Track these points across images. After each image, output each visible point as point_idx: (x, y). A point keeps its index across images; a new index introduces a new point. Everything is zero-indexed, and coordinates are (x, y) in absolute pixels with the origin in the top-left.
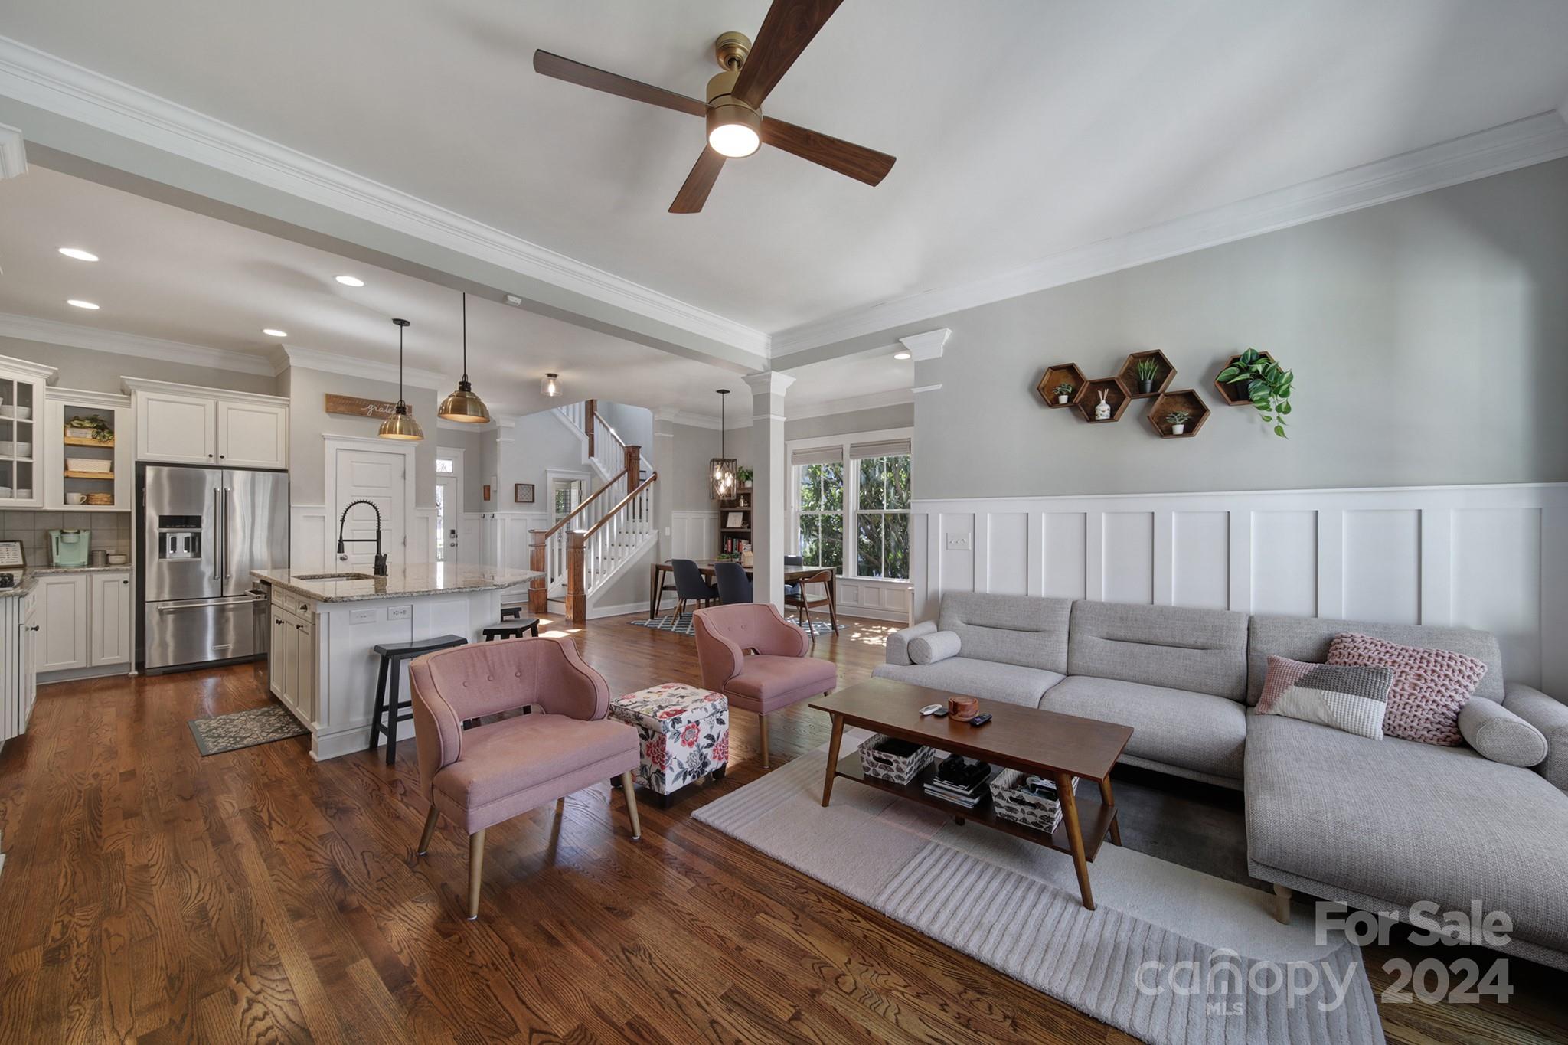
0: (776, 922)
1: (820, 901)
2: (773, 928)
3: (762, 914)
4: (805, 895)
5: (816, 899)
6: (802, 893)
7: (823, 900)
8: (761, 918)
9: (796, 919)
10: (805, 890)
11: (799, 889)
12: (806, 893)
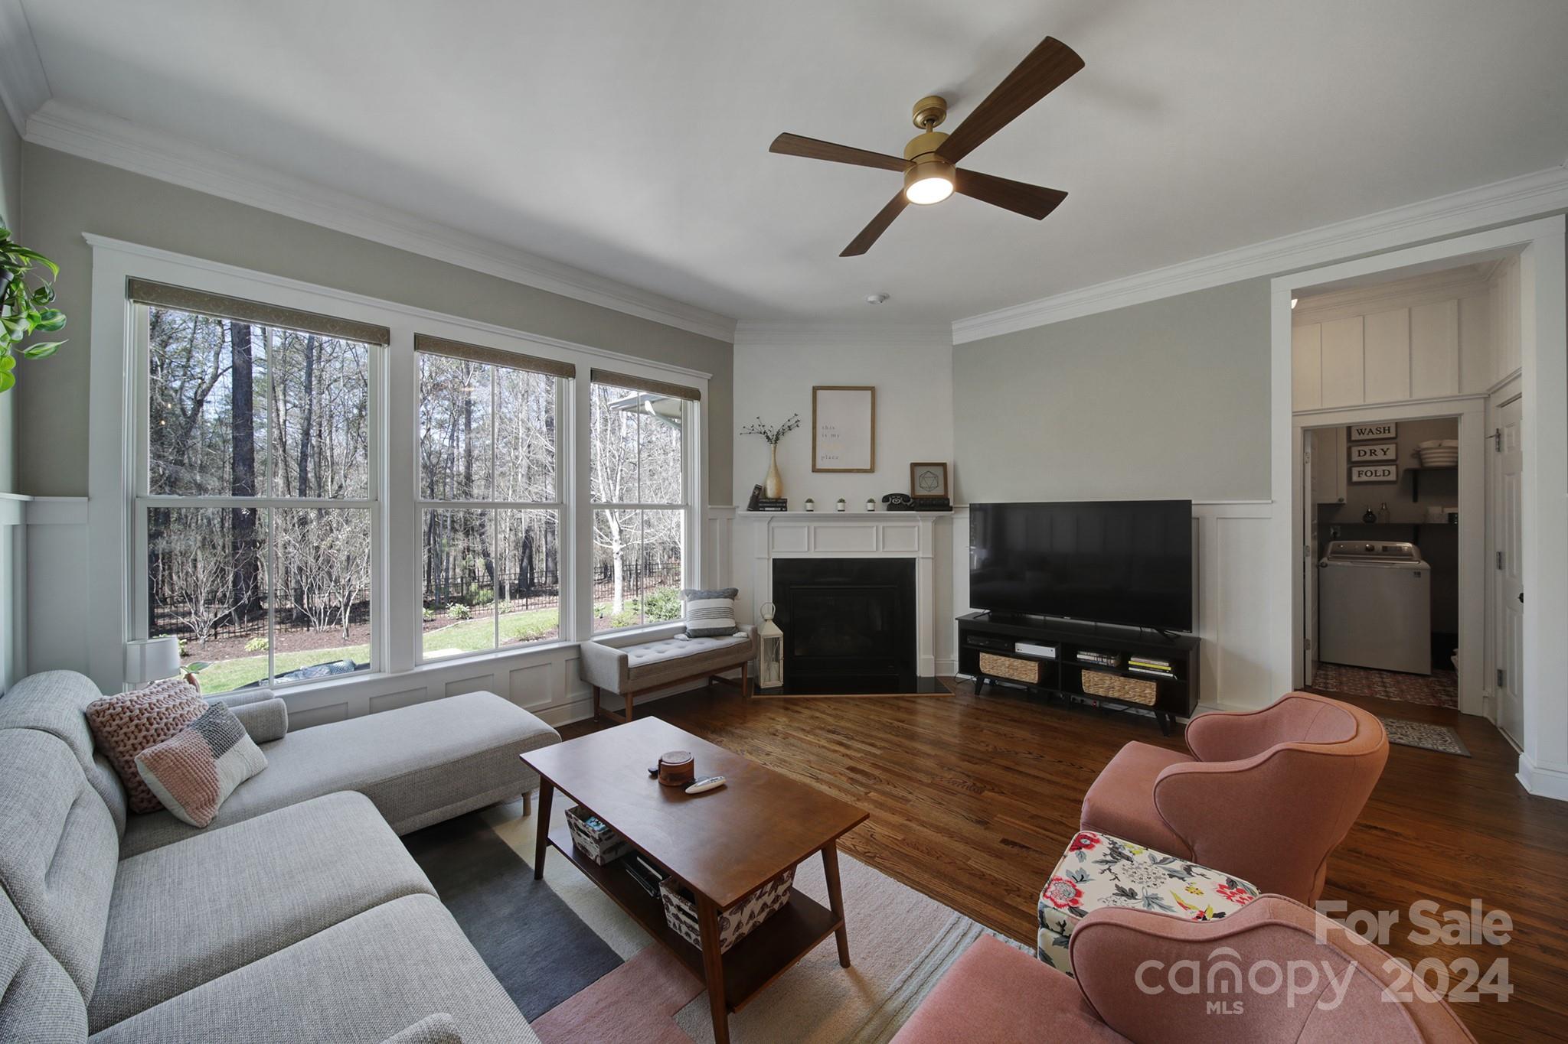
0: (886, 833)
1: (854, 846)
2: (889, 830)
3: (900, 839)
4: (867, 850)
5: (857, 848)
6: (869, 852)
7: (852, 846)
8: (900, 837)
9: (872, 836)
10: (867, 854)
11: (873, 855)
12: (866, 853)
